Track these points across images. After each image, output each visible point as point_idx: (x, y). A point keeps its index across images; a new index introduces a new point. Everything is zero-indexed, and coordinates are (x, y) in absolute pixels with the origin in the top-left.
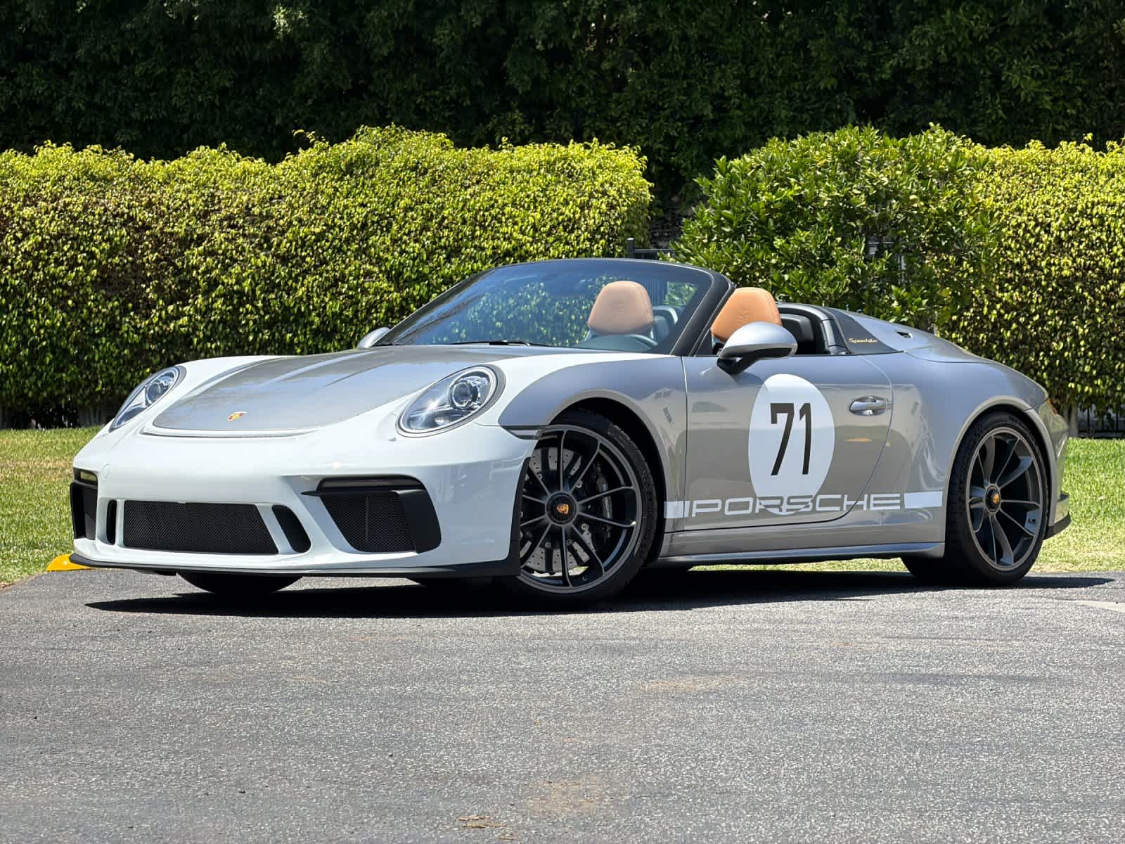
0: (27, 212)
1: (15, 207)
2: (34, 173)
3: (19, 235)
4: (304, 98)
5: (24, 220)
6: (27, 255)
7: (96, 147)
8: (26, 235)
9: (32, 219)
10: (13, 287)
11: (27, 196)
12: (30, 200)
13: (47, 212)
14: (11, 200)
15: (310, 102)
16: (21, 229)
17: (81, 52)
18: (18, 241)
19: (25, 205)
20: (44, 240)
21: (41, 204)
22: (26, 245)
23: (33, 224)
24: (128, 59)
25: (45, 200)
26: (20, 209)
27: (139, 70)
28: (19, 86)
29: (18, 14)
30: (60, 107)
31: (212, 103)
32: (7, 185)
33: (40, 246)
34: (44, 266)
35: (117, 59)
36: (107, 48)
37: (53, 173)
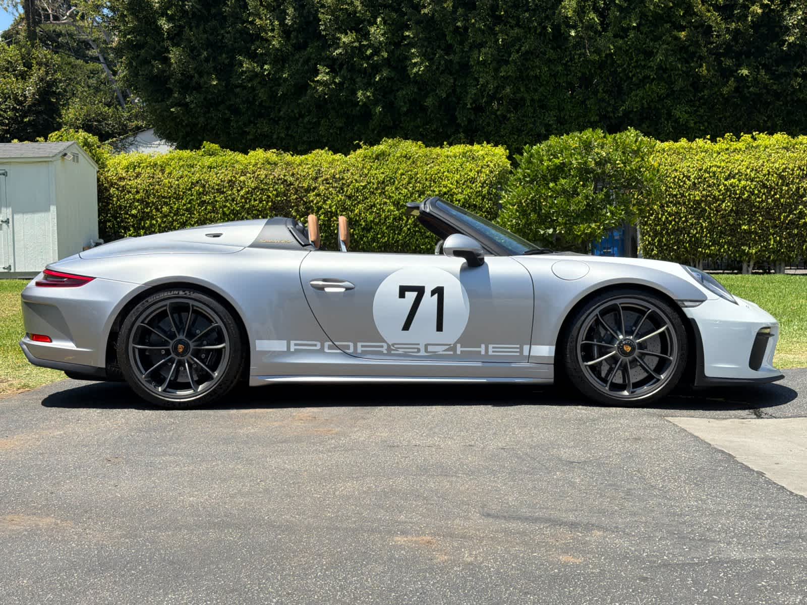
0: (242, 178)
1: (237, 176)
2: (245, 162)
3: (239, 188)
4: (373, 130)
5: (241, 182)
6: (242, 197)
7: (274, 150)
8: (242, 188)
9: (244, 181)
10: (237, 211)
11: (242, 172)
12: (243, 173)
13: (250, 178)
14: (236, 174)
15: (376, 132)
16: (240, 186)
17: (282, 113)
18: (238, 191)
19: (241, 175)
20: (249, 190)
21: (248, 175)
22: (242, 193)
23: (244, 184)
24: (302, 116)
25: (250, 173)
26: (239, 177)
27: (306, 120)
28: (258, 128)
29: (256, 98)
30: (275, 136)
31: (337, 133)
32: (234, 167)
33: (247, 193)
34: (249, 202)
35: (297, 115)
36: (293, 111)
37: (253, 162)
